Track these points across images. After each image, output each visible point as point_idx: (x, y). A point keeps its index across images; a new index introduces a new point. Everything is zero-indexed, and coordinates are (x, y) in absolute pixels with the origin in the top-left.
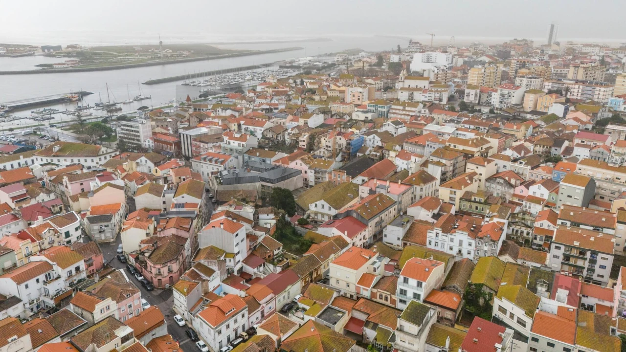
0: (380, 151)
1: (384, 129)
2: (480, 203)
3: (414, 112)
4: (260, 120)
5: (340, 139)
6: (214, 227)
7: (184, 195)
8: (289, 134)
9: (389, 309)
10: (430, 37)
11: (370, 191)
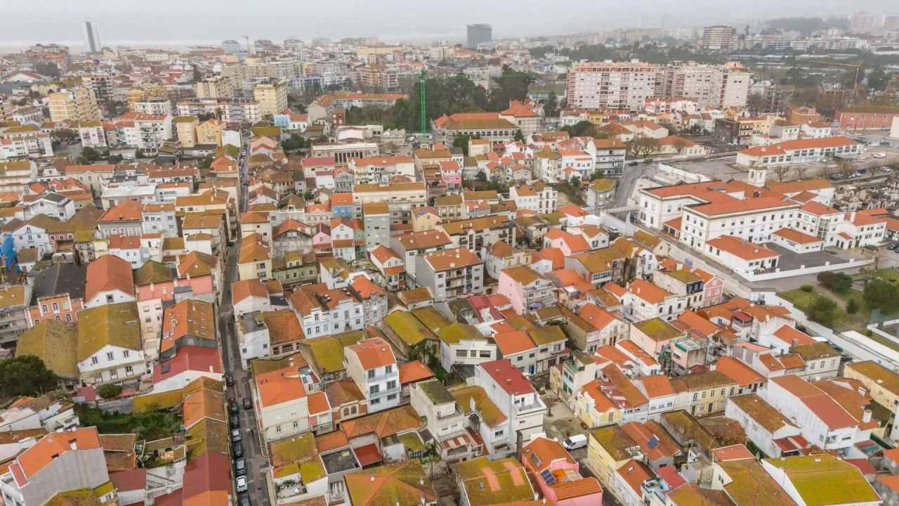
2: (298, 267)
3: (28, 176)
6: (57, 455)
11: (164, 303)
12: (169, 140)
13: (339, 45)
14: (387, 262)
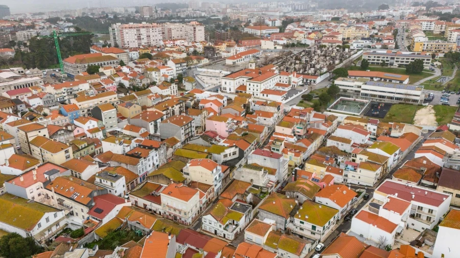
2: (85, 147)
11: (44, 183)
14: (140, 131)
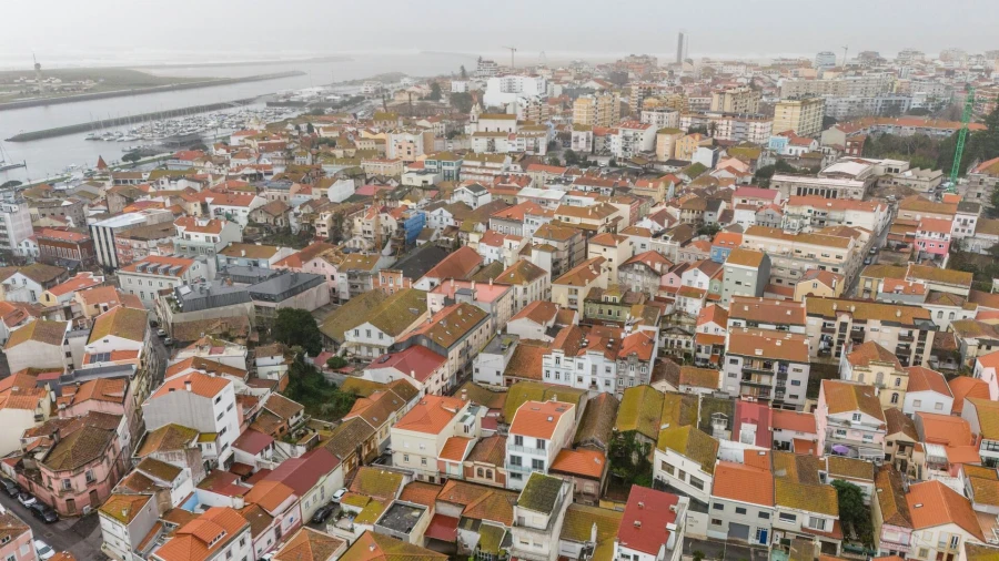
0: (454, 234)
1: (455, 199)
2: (614, 304)
3: (499, 169)
4: (242, 194)
5: (387, 218)
6: (173, 390)
7: (109, 337)
8: (296, 215)
9: (497, 492)
10: (509, 53)
11: (446, 300)
12: (646, 152)
13: (974, 60)
